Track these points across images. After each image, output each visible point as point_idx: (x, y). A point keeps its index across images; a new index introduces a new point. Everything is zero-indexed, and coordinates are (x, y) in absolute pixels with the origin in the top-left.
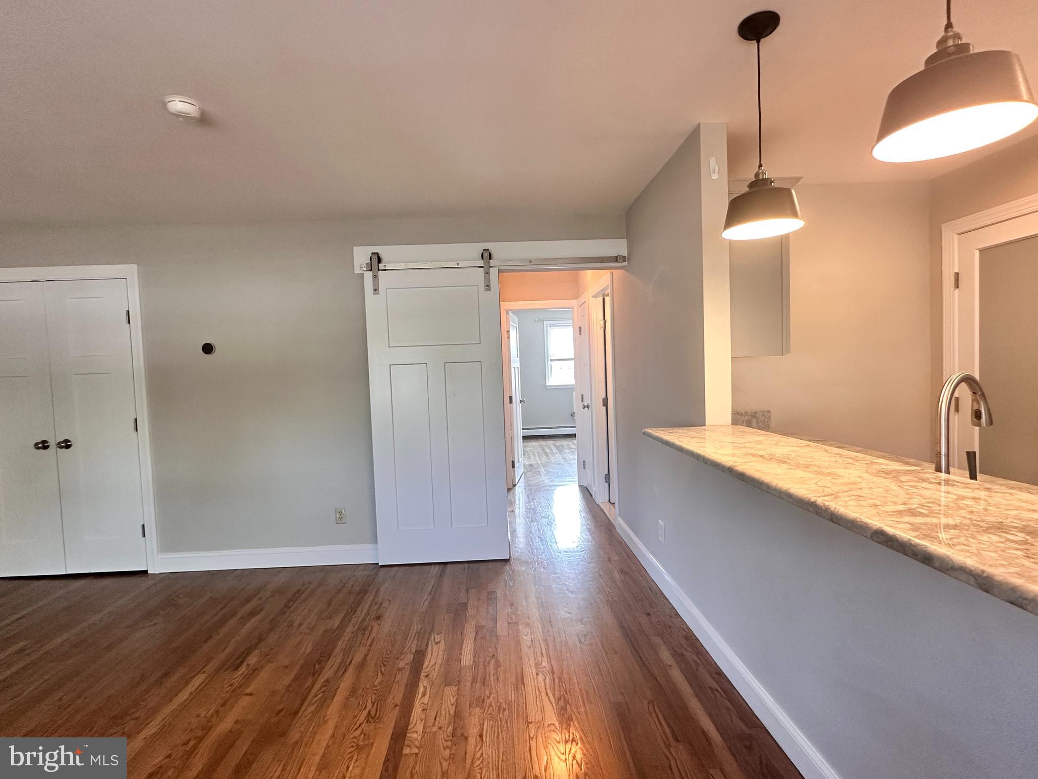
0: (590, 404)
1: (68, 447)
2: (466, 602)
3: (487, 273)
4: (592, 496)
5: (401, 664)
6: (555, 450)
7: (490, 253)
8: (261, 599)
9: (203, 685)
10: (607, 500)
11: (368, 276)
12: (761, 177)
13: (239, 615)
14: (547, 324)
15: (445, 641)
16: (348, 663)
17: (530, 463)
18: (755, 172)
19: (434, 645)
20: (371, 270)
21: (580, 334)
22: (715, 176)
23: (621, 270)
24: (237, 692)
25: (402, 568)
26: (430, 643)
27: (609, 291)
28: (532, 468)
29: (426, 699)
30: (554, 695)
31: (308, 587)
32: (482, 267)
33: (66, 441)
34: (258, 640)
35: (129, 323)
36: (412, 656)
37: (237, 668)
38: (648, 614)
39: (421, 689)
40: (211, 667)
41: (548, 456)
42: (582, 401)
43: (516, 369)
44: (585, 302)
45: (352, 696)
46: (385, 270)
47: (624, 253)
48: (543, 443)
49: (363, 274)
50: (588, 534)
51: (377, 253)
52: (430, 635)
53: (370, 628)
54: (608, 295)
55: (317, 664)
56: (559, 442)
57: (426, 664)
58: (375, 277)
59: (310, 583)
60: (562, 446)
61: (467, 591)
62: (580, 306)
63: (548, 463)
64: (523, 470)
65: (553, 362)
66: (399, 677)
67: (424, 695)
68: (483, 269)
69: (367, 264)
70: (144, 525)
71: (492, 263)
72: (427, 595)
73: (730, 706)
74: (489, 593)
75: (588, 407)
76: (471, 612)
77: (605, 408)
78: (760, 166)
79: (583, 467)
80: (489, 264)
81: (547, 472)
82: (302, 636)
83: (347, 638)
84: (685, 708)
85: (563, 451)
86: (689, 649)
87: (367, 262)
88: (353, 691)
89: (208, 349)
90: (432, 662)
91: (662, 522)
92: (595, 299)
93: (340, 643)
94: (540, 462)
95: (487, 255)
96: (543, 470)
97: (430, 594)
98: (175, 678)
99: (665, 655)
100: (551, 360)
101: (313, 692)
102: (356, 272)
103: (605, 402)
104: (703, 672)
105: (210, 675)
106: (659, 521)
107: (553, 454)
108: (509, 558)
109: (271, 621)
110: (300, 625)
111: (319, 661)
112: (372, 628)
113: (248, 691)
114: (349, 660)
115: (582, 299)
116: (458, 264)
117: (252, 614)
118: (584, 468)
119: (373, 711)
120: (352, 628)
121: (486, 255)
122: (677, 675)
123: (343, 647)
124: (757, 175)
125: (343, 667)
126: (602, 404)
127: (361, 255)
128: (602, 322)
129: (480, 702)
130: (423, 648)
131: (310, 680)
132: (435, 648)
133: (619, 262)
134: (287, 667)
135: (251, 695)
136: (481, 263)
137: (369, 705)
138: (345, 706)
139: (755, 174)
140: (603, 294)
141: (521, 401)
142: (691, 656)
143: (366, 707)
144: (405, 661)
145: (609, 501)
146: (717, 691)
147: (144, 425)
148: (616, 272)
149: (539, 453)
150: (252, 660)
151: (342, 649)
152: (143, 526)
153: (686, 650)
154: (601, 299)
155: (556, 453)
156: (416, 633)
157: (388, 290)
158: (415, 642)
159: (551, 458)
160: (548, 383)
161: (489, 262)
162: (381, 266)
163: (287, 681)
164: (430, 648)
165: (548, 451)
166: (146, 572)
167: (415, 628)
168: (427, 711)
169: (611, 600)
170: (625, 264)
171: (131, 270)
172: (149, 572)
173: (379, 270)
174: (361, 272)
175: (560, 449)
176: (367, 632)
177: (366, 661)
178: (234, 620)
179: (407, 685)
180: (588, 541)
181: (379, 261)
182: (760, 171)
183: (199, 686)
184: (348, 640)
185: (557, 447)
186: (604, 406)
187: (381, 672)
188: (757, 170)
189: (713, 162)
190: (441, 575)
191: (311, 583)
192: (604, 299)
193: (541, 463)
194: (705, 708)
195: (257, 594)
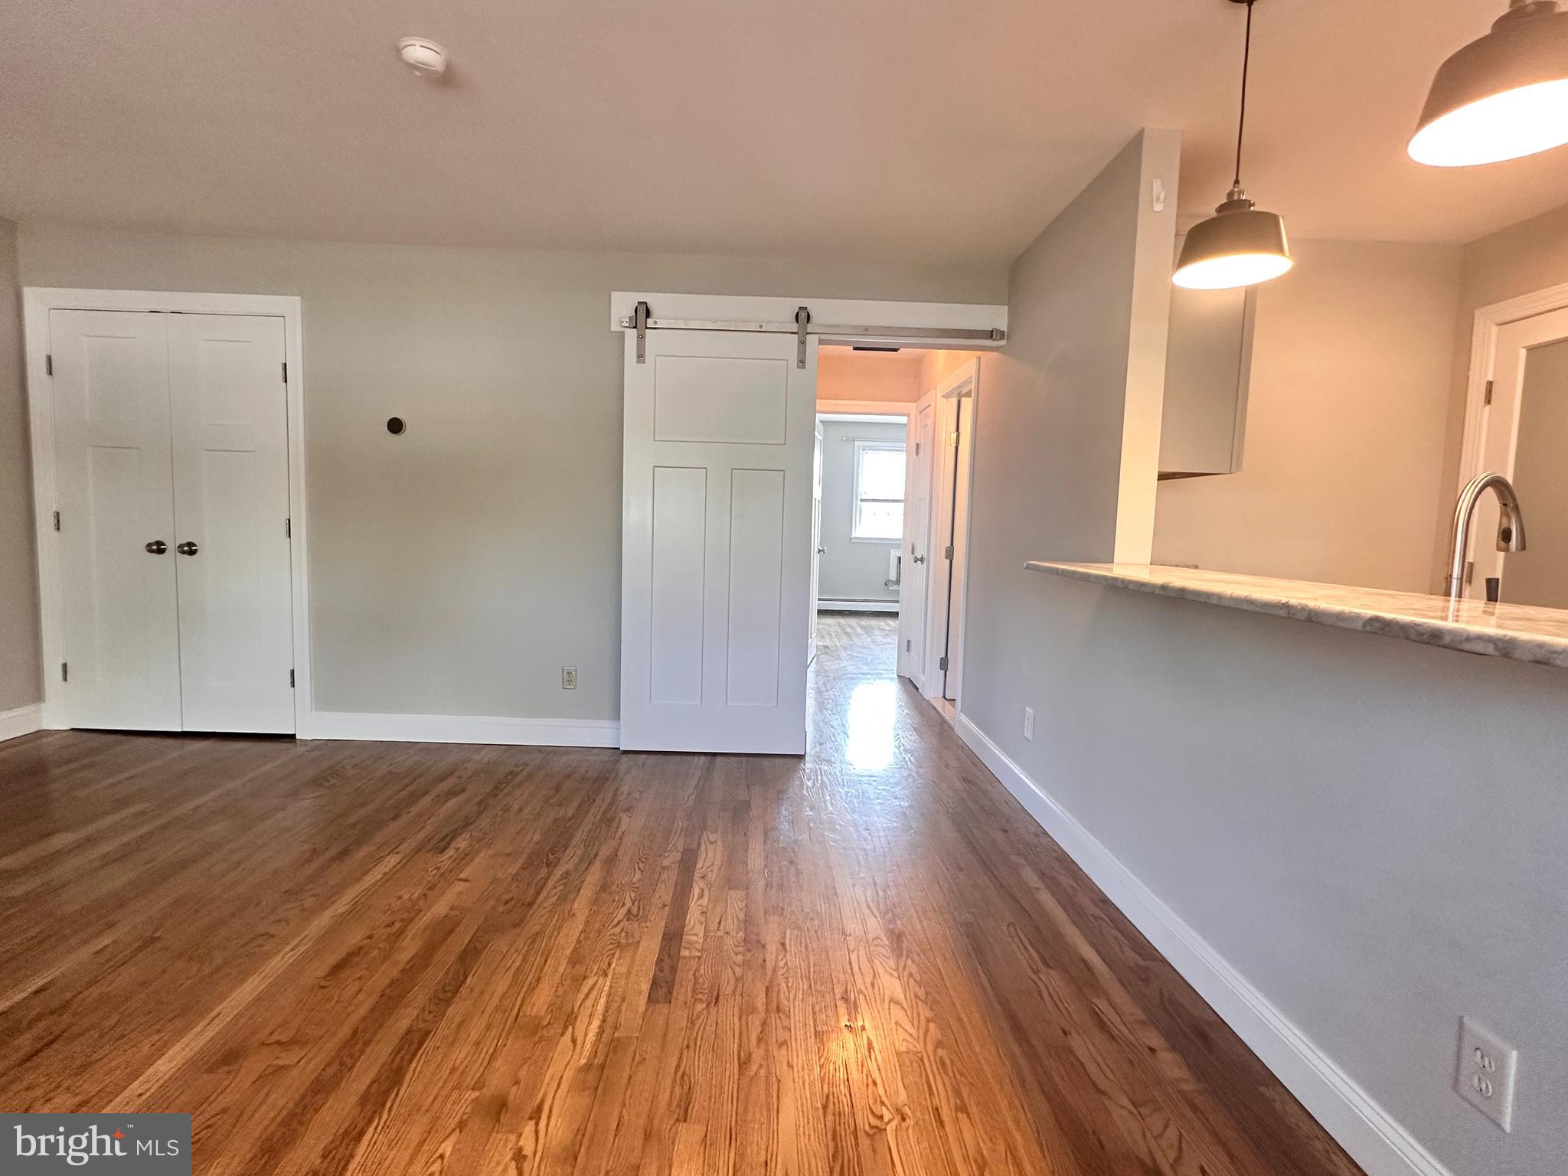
0: (925, 556)
1: (192, 553)
2: (748, 799)
3: (802, 343)
4: (917, 689)
5: (666, 863)
6: (859, 630)
7: (808, 313)
8: (460, 777)
9: (400, 866)
10: (941, 695)
11: (631, 335)
12: (1236, 198)
13: (434, 794)
14: (858, 446)
15: (723, 841)
16: (592, 856)
17: (825, 644)
18: (1228, 191)
19: (708, 844)
20: (635, 327)
21: (917, 454)
22: (1158, 207)
23: (996, 353)
24: (447, 877)
25: (653, 757)
26: (703, 843)
27: (973, 386)
28: (827, 650)
29: (705, 901)
30: (878, 909)
31: (523, 769)
32: (795, 333)
33: (190, 544)
34: (464, 823)
35: (286, 381)
36: (679, 854)
37: (443, 850)
38: (1006, 831)
39: (696, 891)
40: (405, 848)
41: (850, 637)
42: (913, 553)
43: (817, 502)
44: (929, 406)
45: (603, 892)
46: (655, 328)
47: (1003, 326)
48: (842, 621)
49: (624, 332)
50: (915, 733)
51: (646, 303)
52: (702, 833)
53: (617, 820)
54: (968, 395)
55: (550, 854)
56: (865, 622)
57: (699, 866)
58: (641, 337)
59: (526, 764)
60: (872, 627)
61: (748, 787)
62: (921, 412)
63: (850, 645)
64: (815, 652)
65: (863, 503)
66: (664, 876)
67: (701, 896)
68: (796, 335)
69: (630, 317)
70: (293, 670)
71: (810, 328)
72: (692, 788)
73: (1119, 935)
74: (779, 792)
75: (922, 560)
76: (755, 811)
77: (947, 561)
78: (1237, 182)
79: (906, 648)
80: (806, 329)
81: (852, 657)
82: (524, 823)
83: (587, 829)
84: (1059, 935)
85: (872, 632)
86: (1063, 872)
87: (631, 315)
88: (604, 887)
89: (395, 426)
90: (708, 863)
91: (1032, 709)
92: (945, 400)
93: (579, 834)
94: (839, 644)
95: (803, 317)
96: (844, 654)
97: (696, 787)
98: (360, 855)
99: (1030, 876)
100: (861, 500)
101: (550, 883)
102: (613, 329)
103: (950, 554)
104: (1084, 901)
105: (406, 856)
106: (1027, 708)
107: (858, 635)
108: (803, 754)
109: (480, 803)
110: (521, 810)
111: (552, 851)
112: (620, 821)
113: (462, 876)
114: (594, 852)
115: (924, 402)
116: (761, 326)
117: (452, 793)
118: (908, 651)
119: (635, 910)
120: (592, 819)
121: (803, 315)
122: (1046, 898)
123: (584, 837)
124: (1230, 194)
125: (588, 860)
126: (944, 556)
127: (623, 305)
128: (954, 435)
129: (780, 910)
130: (694, 846)
131: (544, 871)
132: (711, 848)
133: (995, 340)
134: (510, 854)
135: (466, 880)
136: (794, 327)
137: (628, 903)
138: (596, 901)
139: (1228, 194)
140: (960, 393)
141: (819, 551)
142: (1066, 881)
143: (624, 904)
144: (672, 858)
145: (944, 697)
146: (1101, 918)
147: (300, 529)
148: (987, 356)
149: (836, 632)
150: (462, 843)
151: (583, 840)
152: (293, 672)
153: (1059, 874)
154: (954, 401)
155: (862, 634)
156: (682, 830)
157: (657, 357)
158: (682, 840)
159: (854, 639)
160: (854, 535)
161: (806, 326)
162: (650, 322)
163: (513, 870)
164: (703, 848)
165: (849, 630)
166: (293, 736)
167: (680, 824)
168: (708, 915)
169: (951, 810)
170: (1003, 343)
171: (291, 305)
172: (297, 737)
173: (647, 328)
174: (619, 329)
175: (867, 630)
176: (614, 825)
177: (617, 856)
178: (427, 800)
179: (676, 884)
180: (915, 741)
181: (648, 314)
182: (1236, 189)
183: (394, 866)
184: (590, 831)
185: (863, 628)
186: (946, 558)
187: (639, 869)
188: (1232, 188)
189: (1157, 186)
190: (709, 769)
191: (528, 765)
192: (959, 403)
193: (841, 646)
194: (1086, 937)
195: (453, 772)
